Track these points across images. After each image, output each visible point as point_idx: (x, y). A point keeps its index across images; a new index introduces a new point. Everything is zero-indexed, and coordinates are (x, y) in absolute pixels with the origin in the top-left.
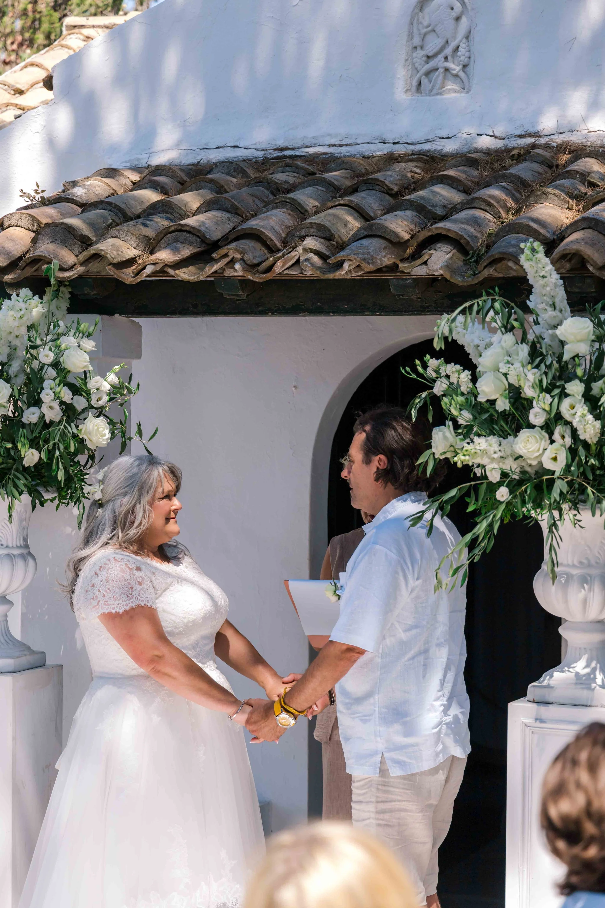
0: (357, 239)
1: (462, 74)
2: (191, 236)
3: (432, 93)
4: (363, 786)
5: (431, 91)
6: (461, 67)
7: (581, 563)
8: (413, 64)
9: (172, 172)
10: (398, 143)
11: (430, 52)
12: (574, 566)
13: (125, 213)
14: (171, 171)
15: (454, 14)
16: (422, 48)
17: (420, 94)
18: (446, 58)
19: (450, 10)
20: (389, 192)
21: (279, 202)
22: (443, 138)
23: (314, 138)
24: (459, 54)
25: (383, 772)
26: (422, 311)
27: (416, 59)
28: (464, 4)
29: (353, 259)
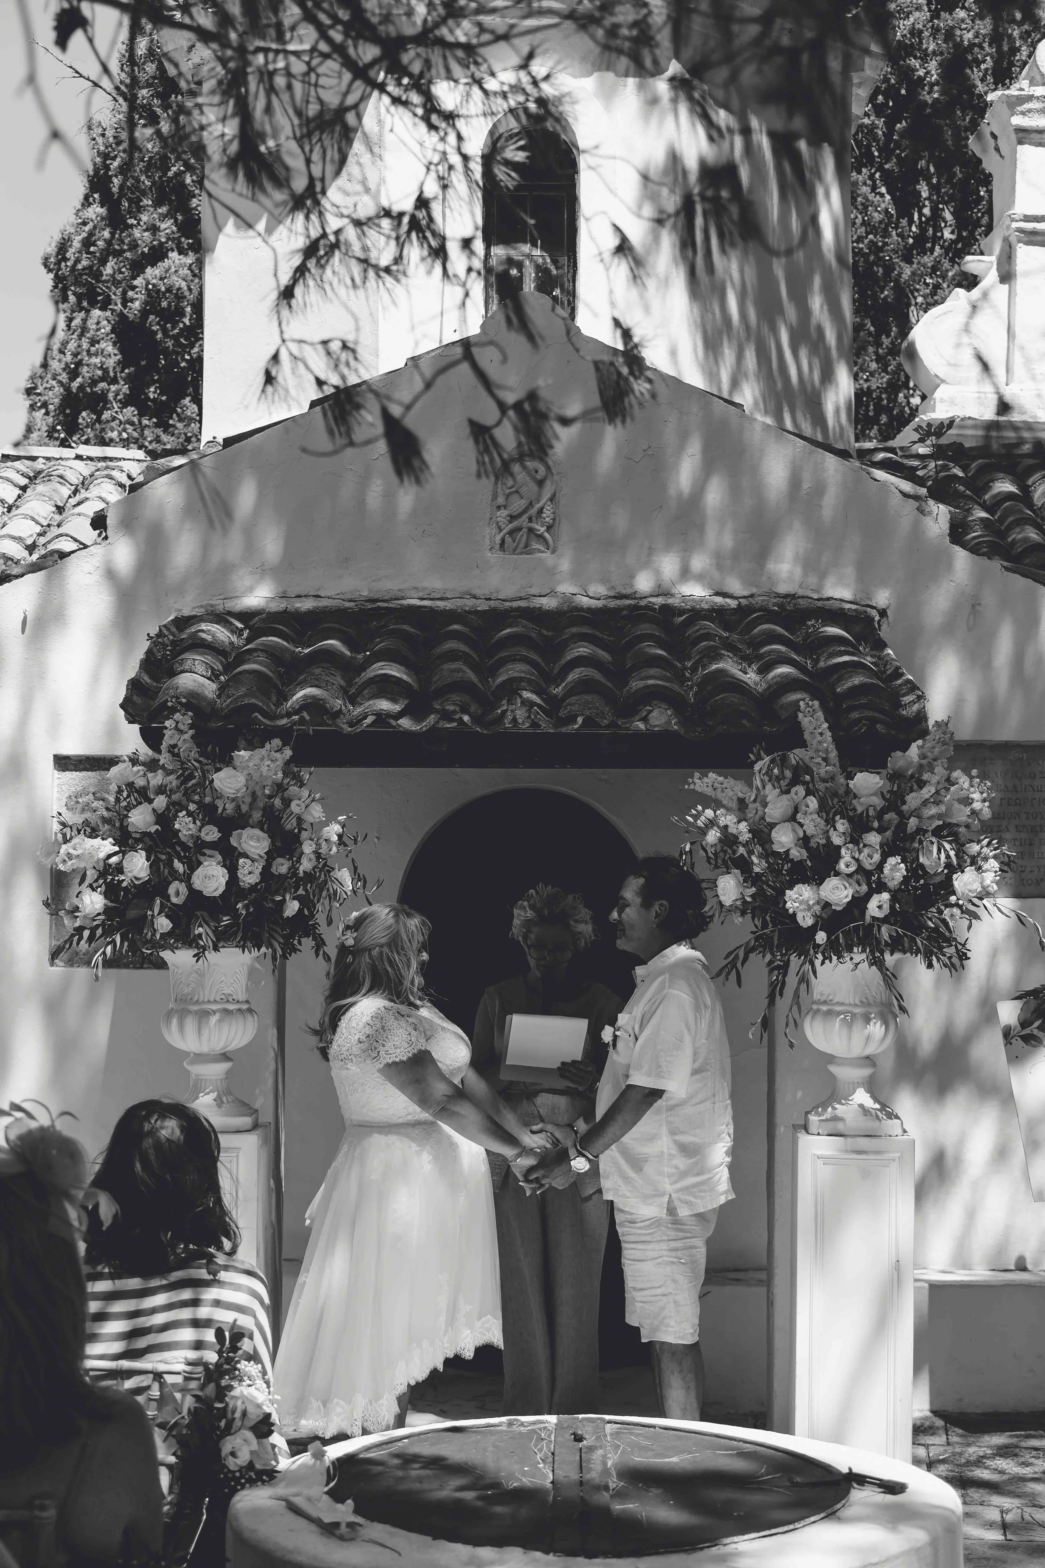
0: (573, 693)
1: (547, 535)
3: (516, 552)
4: (649, 1226)
5: (515, 550)
6: (546, 528)
7: (861, 1002)
8: (497, 523)
9: (285, 620)
10: (490, 599)
11: (514, 512)
12: (855, 1005)
13: (283, 660)
15: (538, 477)
16: (506, 507)
17: (503, 552)
18: (530, 520)
19: (535, 473)
21: (452, 655)
22: (537, 595)
24: (543, 515)
25: (671, 1211)
27: (500, 518)
28: (548, 468)
29: (587, 713)
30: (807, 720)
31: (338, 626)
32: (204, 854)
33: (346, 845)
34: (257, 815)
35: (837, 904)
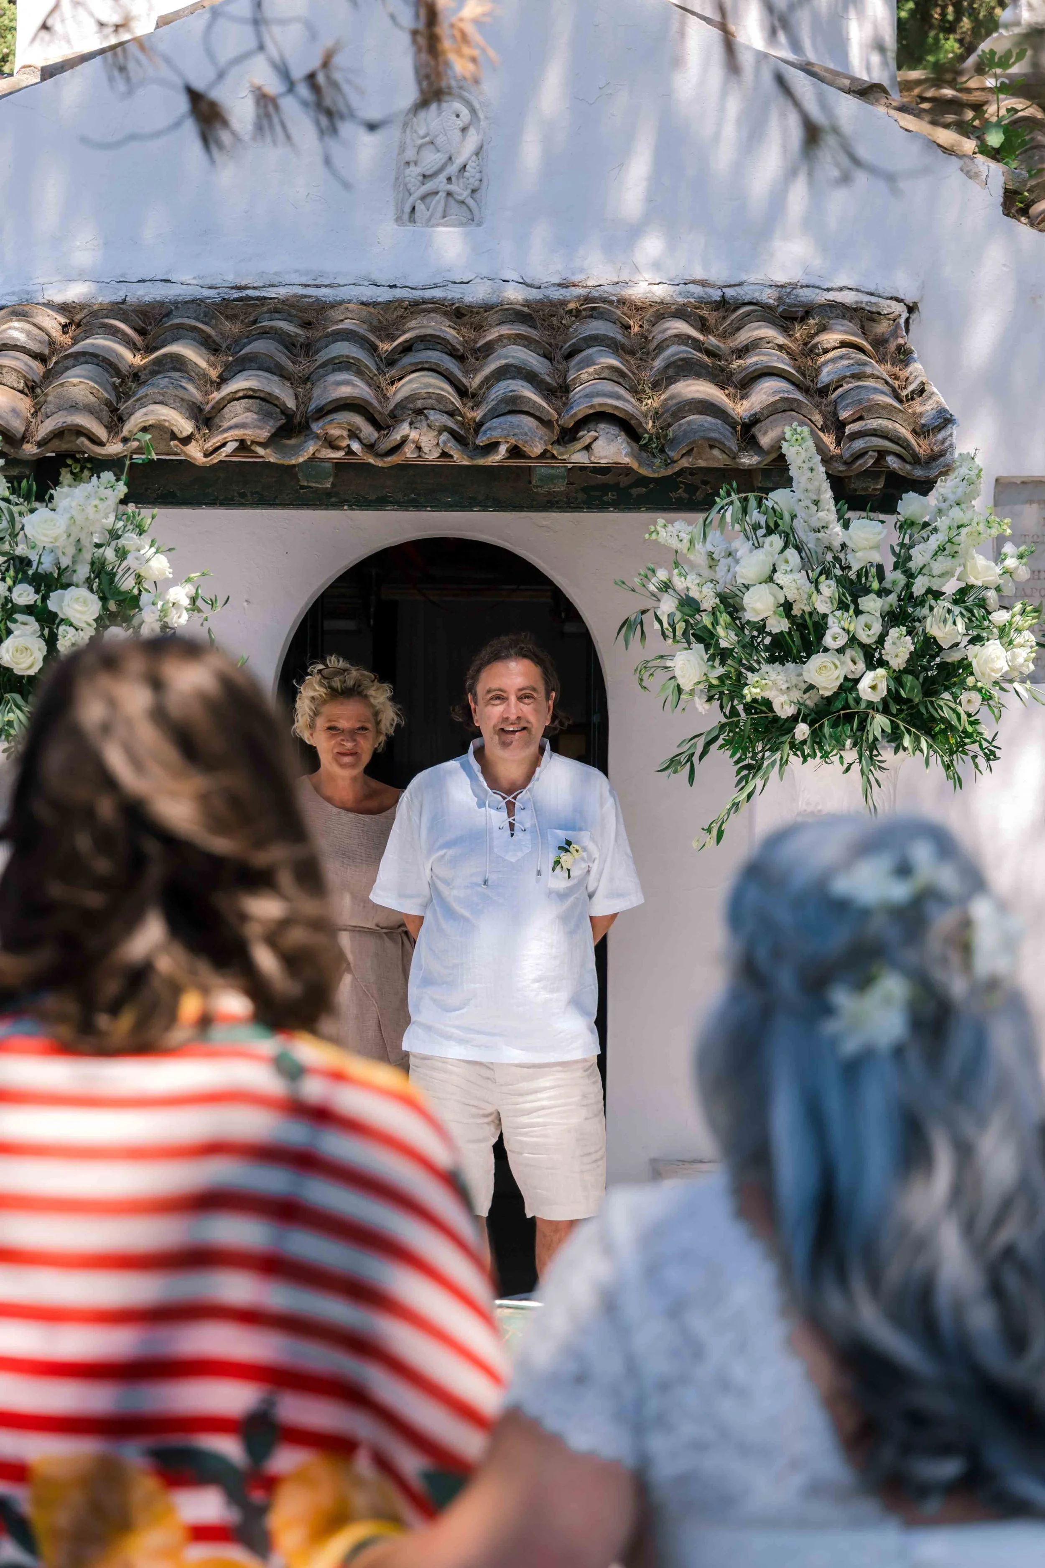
0: (496, 415)
1: (470, 202)
2: (267, 404)
3: (431, 223)
5: (429, 220)
6: (469, 191)
8: (405, 185)
9: (124, 314)
10: (394, 286)
11: (428, 169)
13: (118, 368)
14: (121, 312)
15: (460, 123)
16: (416, 163)
17: (413, 224)
18: (449, 179)
19: (455, 118)
20: (454, 353)
21: (340, 363)
22: (455, 283)
23: (276, 274)
24: (466, 174)
26: (551, 507)
27: (409, 178)
28: (473, 111)
29: (513, 441)
30: (793, 450)
31: (193, 323)
32: (15, 621)
33: (200, 611)
34: (83, 571)
35: (825, 688)
